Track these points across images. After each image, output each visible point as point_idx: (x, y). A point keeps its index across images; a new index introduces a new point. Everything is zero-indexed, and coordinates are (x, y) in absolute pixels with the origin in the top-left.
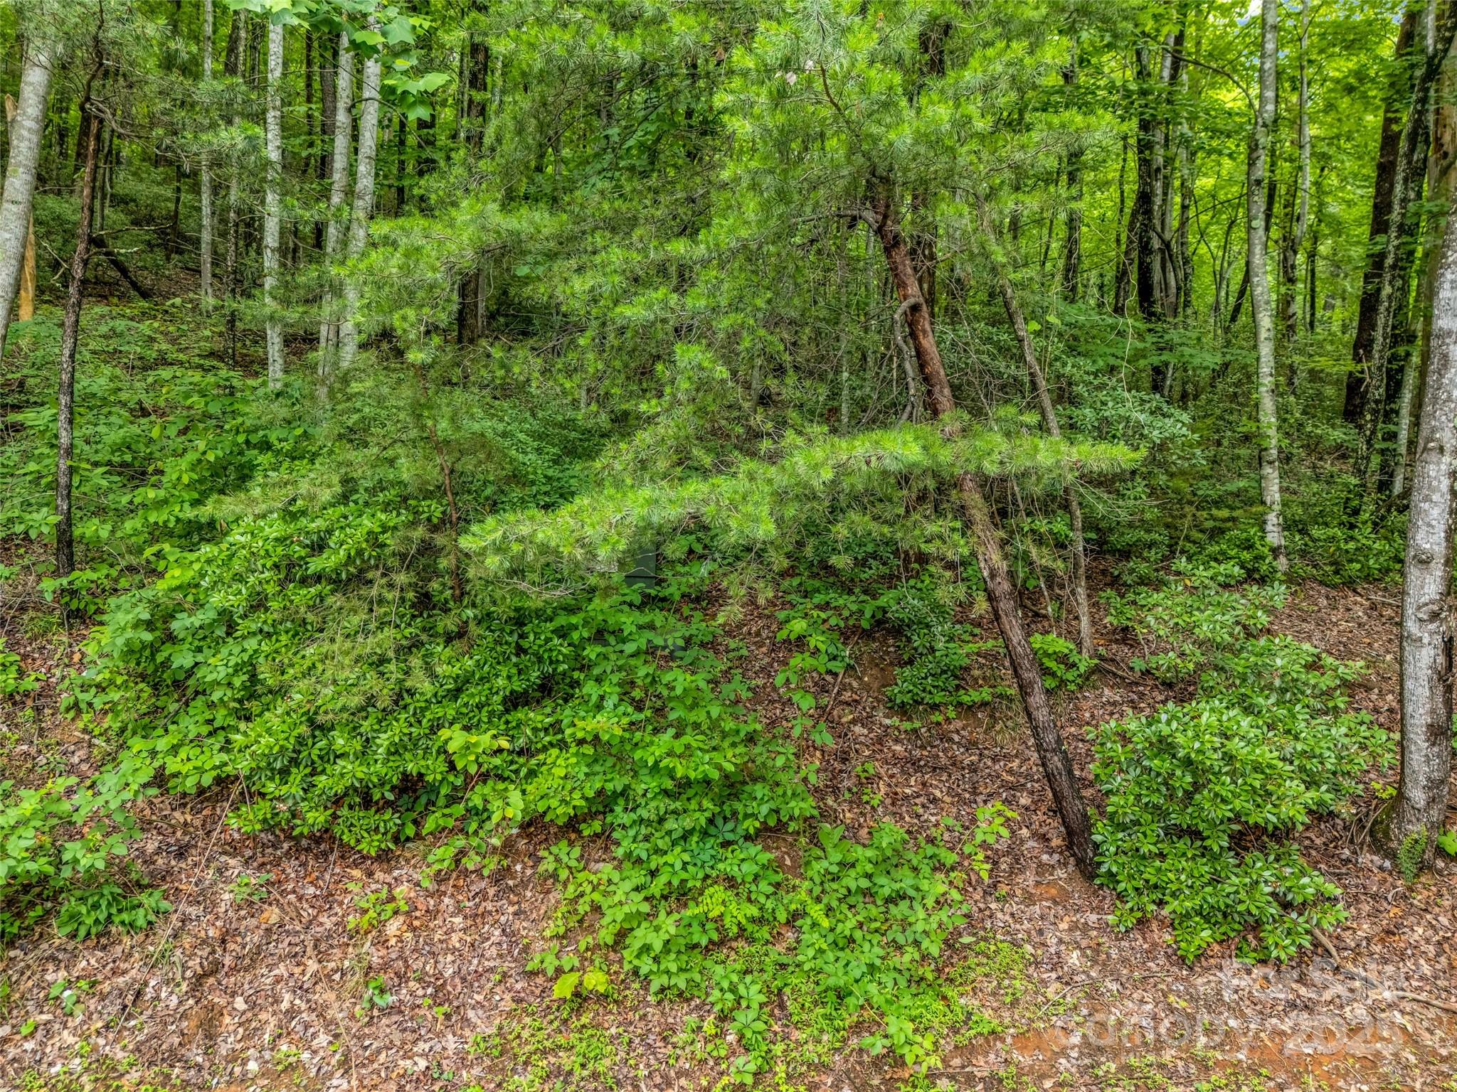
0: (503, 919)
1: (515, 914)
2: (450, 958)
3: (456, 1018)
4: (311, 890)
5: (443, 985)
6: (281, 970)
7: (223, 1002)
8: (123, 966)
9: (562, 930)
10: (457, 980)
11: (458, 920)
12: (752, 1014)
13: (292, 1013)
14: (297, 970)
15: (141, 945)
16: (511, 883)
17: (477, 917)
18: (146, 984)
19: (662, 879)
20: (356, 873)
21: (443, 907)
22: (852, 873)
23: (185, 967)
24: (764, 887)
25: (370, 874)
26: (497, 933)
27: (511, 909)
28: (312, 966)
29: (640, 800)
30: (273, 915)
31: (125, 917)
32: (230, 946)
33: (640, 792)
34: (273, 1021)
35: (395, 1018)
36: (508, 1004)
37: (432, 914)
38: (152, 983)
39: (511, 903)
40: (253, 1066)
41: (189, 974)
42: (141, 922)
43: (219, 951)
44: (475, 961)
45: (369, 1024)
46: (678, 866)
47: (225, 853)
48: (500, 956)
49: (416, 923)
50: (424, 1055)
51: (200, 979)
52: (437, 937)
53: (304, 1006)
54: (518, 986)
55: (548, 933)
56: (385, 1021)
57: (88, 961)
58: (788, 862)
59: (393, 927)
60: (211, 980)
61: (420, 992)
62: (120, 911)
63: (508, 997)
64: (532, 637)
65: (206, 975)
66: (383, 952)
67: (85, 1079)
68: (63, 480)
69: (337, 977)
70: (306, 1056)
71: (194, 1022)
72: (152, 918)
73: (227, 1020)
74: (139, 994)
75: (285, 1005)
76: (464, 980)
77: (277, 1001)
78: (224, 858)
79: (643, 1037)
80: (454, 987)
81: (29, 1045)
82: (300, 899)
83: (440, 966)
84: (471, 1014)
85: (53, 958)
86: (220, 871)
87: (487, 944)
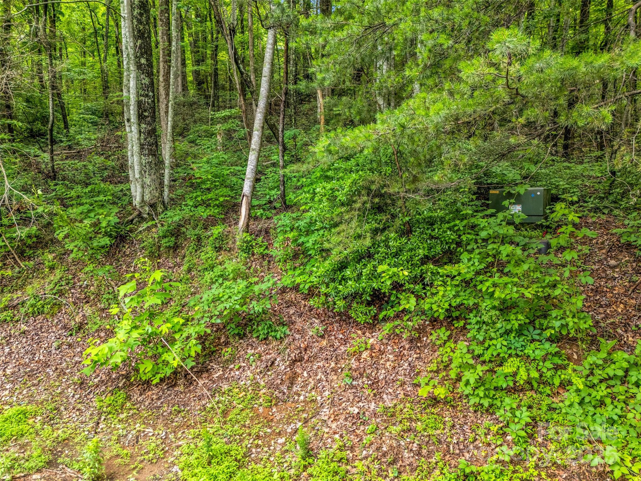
0: (410, 359)
1: (416, 358)
2: (383, 371)
3: (378, 396)
4: (341, 336)
5: (378, 382)
6: (321, 364)
7: (300, 372)
8: (271, 352)
9: (435, 369)
10: (384, 381)
11: (391, 356)
12: (519, 426)
13: (320, 381)
14: (327, 365)
15: (278, 345)
16: (419, 345)
17: (400, 356)
18: (276, 359)
19: (490, 351)
20: (359, 332)
21: (386, 350)
22: (613, 366)
23: (289, 355)
24: (548, 364)
25: (364, 334)
26: (406, 364)
27: (415, 356)
28: (333, 364)
29: (484, 312)
30: (324, 343)
31: (273, 334)
32: (308, 352)
33: (484, 307)
34: (313, 383)
35: (354, 390)
36: (401, 396)
37: (382, 353)
38: (278, 360)
39: (416, 353)
40: (302, 398)
41: (290, 359)
42: (278, 337)
43: (303, 353)
44: (394, 375)
45: (344, 391)
46: (499, 346)
47: (315, 317)
48: (405, 375)
49: (373, 354)
50: (359, 408)
51: (294, 361)
52: (381, 362)
53: (324, 379)
54: (409, 389)
55: (429, 369)
56: (350, 391)
57: (261, 349)
58: (575, 357)
59: (365, 355)
60: (299, 363)
61: (366, 382)
62: (272, 331)
63: (402, 392)
64: (436, 230)
65: (296, 361)
66: (358, 364)
67: (250, 388)
68: (281, 179)
69: (340, 371)
70: (319, 398)
71: (288, 376)
72: (282, 336)
73: (299, 379)
74: (273, 363)
75: (318, 377)
76: (386, 382)
77: (316, 375)
78: (314, 319)
79: (461, 426)
80: (382, 384)
81: (237, 373)
82: (336, 338)
83: (379, 374)
84: (385, 396)
85: (252, 345)
86: (311, 324)
87: (401, 369)
